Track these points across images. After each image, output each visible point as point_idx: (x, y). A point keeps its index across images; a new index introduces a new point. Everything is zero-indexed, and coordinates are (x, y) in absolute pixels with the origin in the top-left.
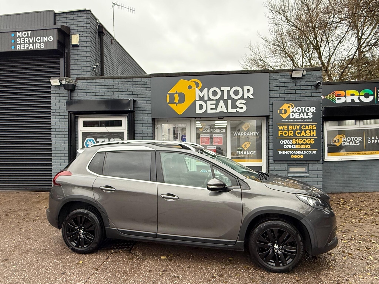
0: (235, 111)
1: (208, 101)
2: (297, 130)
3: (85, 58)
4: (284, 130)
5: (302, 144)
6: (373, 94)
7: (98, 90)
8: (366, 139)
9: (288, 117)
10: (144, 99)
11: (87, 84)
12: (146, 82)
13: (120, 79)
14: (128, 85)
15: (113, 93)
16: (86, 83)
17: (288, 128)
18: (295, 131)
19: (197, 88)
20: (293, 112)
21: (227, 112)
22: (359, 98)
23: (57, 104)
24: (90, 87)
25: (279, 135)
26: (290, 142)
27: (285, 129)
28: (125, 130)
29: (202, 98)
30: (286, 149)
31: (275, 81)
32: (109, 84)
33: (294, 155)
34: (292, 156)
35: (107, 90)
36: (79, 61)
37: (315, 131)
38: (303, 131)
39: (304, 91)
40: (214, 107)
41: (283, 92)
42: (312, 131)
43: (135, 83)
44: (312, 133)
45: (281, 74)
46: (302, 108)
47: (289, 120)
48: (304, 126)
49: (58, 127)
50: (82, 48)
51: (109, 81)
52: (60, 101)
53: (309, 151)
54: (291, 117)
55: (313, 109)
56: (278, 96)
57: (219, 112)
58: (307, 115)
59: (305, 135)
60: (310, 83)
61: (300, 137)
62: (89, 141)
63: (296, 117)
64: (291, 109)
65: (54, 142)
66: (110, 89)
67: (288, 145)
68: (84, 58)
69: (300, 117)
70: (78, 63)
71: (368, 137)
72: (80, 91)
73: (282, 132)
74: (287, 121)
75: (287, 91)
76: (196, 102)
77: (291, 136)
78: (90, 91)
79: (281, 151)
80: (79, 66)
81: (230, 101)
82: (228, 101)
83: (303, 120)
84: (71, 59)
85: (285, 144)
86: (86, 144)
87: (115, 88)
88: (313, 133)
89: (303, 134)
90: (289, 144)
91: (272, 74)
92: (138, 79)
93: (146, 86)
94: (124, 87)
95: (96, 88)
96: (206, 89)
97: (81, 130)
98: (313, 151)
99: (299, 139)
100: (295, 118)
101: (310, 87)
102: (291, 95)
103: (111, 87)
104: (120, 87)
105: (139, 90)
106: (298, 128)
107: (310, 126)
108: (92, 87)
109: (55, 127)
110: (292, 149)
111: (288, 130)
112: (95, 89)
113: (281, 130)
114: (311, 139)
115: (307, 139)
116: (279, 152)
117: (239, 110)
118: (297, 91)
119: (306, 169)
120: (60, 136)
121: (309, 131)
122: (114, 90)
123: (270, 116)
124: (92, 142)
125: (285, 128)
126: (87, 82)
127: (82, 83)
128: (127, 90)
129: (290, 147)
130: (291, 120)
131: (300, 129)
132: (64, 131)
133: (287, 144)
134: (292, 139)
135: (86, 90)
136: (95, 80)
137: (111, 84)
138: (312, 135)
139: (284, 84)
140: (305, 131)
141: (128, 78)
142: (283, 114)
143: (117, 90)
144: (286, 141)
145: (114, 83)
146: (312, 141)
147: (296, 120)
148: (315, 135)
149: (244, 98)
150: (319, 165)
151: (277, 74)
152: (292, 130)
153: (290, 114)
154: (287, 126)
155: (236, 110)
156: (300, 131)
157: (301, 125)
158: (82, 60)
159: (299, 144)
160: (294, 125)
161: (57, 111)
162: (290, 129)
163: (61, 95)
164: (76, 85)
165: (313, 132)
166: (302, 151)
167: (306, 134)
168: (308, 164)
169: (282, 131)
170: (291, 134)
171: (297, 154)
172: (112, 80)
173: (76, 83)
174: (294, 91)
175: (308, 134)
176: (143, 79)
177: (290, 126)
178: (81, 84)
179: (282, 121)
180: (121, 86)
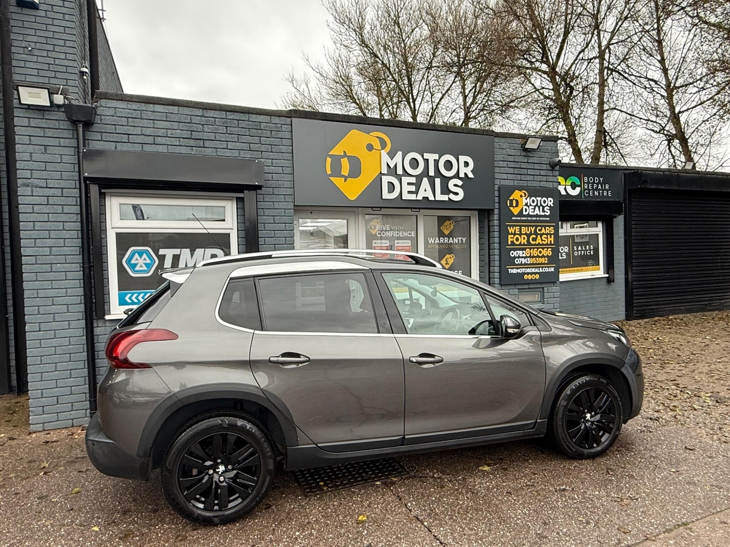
0: (447, 199)
1: (403, 178)
2: (531, 234)
3: (62, 43)
4: (515, 234)
5: (538, 256)
6: (579, 184)
7: (161, 132)
8: (573, 248)
9: (521, 214)
10: (277, 163)
11: (129, 113)
12: (280, 126)
13: (218, 112)
14: (238, 127)
15: (202, 141)
16: (126, 110)
17: (520, 229)
18: (528, 236)
19: (382, 149)
20: (526, 205)
21: (434, 199)
22: (565, 189)
23: (35, 157)
24: (138, 122)
25: (509, 243)
26: (523, 253)
27: (517, 232)
28: (232, 229)
29: (392, 171)
30: (518, 265)
31: (501, 151)
32: (191, 119)
33: (528, 274)
34: (526, 277)
35: (187, 134)
36: (38, 46)
37: (552, 236)
38: (539, 236)
39: (537, 172)
40: (413, 188)
41: (512, 171)
42: (549, 236)
43: (256, 125)
44: (549, 239)
45: (509, 140)
46: (537, 198)
47: (522, 218)
48: (540, 228)
49: (45, 217)
50: (49, 14)
51: (190, 114)
52: (46, 150)
53: (545, 267)
54: (524, 213)
55: (550, 202)
56: (505, 176)
57: (421, 199)
58: (544, 211)
59: (541, 243)
60: (544, 161)
61: (535, 245)
62: (137, 256)
63: (531, 213)
64: (524, 201)
65: (32, 260)
66: (193, 133)
67: (520, 259)
68: (55, 42)
69: (535, 214)
70: (36, 52)
71: (575, 247)
72: (110, 129)
73: (513, 238)
74: (519, 218)
75: (517, 169)
76: (383, 177)
77: (524, 245)
78: (138, 131)
79: (512, 268)
80: (40, 59)
81: (439, 179)
82: (436, 179)
83: (538, 219)
84: (13, 36)
85: (517, 257)
86: (129, 261)
87: (206, 130)
88: (551, 239)
89: (539, 241)
90: (522, 257)
91: (496, 139)
92: (261, 116)
93: (280, 135)
94: (231, 131)
95: (156, 126)
96: (400, 154)
97: (113, 228)
98: (550, 267)
99: (534, 248)
100: (529, 215)
101: (544, 167)
102: (523, 177)
103: (197, 128)
104: (219, 129)
105: (265, 141)
106: (533, 230)
107: (547, 228)
108: (145, 123)
109: (33, 217)
110: (525, 264)
111: (520, 234)
112: (154, 128)
113: (512, 234)
114: (548, 248)
115: (543, 249)
116: (509, 270)
117: (452, 196)
118: (530, 172)
119: (540, 296)
120: (49, 242)
121: (546, 236)
122: (206, 136)
123: (495, 210)
124: (147, 258)
125: (517, 230)
126: (129, 106)
127: (115, 108)
128: (236, 140)
129: (524, 261)
130: (524, 218)
131: (536, 234)
132: (64, 230)
133: (519, 257)
134: (525, 249)
135: (128, 127)
136: (151, 105)
137: (196, 120)
138: (549, 243)
139: (512, 157)
140: (541, 235)
141: (237, 112)
142: (514, 207)
143: (211, 136)
144: (518, 252)
145: (203, 118)
146: (549, 253)
147: (530, 219)
148: (552, 243)
149: (460, 176)
150: (555, 289)
151: (503, 140)
152: (526, 234)
153: (522, 208)
154: (519, 228)
155: (449, 198)
156: (535, 236)
157: (537, 226)
158: (51, 48)
159: (534, 257)
160: (528, 226)
161: (36, 174)
162: (523, 232)
163: (49, 133)
164: (98, 113)
165: (551, 237)
166: (537, 267)
167: (542, 240)
168: (543, 288)
169: (512, 236)
170: (523, 240)
171: (532, 274)
172: (199, 112)
173: (97, 107)
174: (524, 171)
175: (545, 241)
176: (272, 117)
177: (523, 228)
178: (111, 112)
179: (513, 218)
180: (223, 129)
